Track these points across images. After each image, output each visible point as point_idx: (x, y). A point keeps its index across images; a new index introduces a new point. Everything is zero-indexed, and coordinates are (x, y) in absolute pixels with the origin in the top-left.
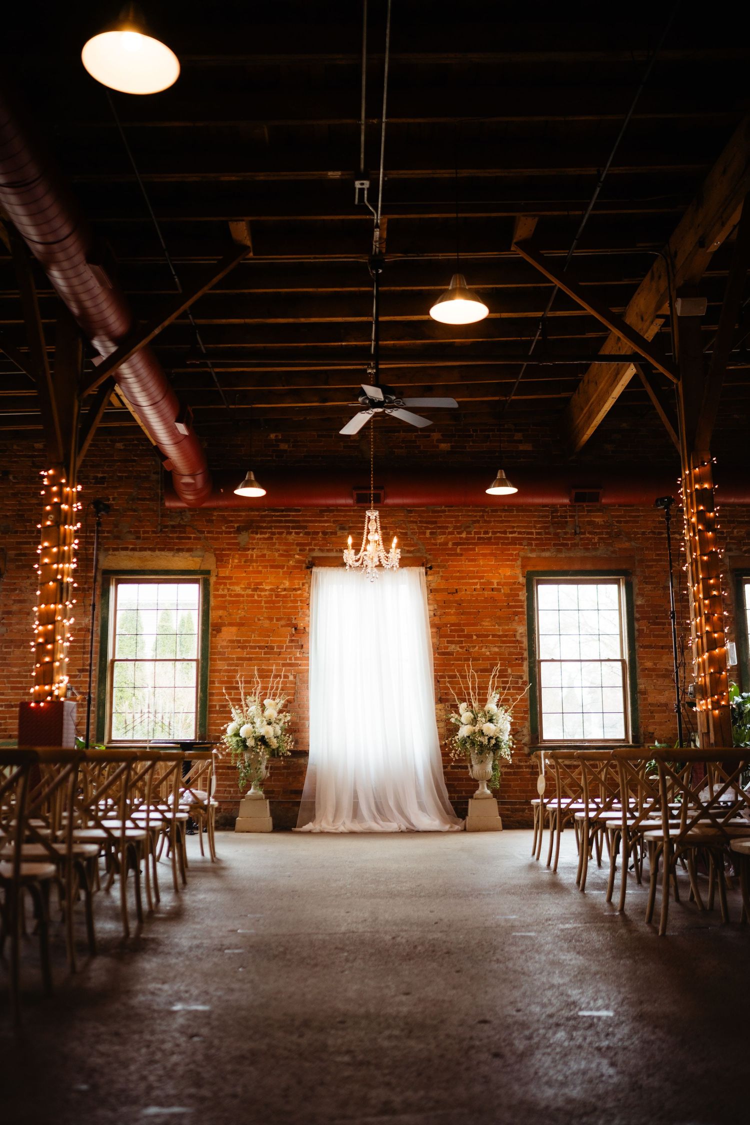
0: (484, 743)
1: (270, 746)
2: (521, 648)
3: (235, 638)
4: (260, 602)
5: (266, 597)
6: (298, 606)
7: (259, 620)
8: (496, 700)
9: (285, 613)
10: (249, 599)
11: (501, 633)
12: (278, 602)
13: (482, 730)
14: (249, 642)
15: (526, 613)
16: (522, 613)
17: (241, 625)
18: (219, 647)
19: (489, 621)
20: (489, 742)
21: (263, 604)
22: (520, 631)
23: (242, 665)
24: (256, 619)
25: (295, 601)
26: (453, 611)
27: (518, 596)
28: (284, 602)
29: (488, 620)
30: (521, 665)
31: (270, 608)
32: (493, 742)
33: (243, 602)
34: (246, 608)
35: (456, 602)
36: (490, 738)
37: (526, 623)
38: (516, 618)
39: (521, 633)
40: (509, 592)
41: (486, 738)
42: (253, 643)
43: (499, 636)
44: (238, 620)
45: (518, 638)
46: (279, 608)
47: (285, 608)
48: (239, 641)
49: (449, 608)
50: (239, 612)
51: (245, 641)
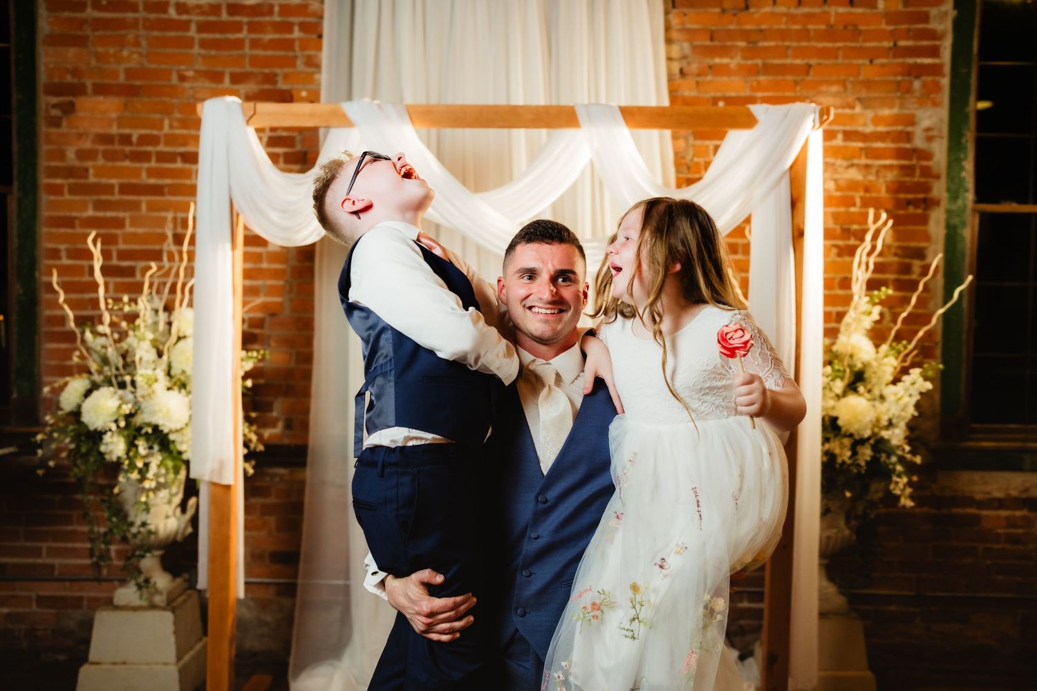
0: (839, 460)
1: (180, 453)
2: (927, 172)
3: (114, 130)
4: (185, 26)
5: (203, 13)
6: (292, 41)
7: (182, 78)
8: (868, 323)
9: (255, 61)
10: (153, 16)
11: (870, 129)
12: (237, 27)
13: (834, 420)
14: (154, 140)
15: (947, 69)
16: (935, 70)
17: (129, 91)
18: (71, 154)
19: (836, 95)
20: (855, 453)
21: (192, 32)
22: (926, 123)
23: (136, 206)
24: (174, 78)
25: (288, 27)
26: (734, 62)
27: (925, 18)
28: (253, 28)
29: (835, 89)
30: (924, 220)
31: (217, 45)
32: (866, 453)
33: (135, 24)
34: (144, 43)
35: (745, 35)
36: (858, 443)
37: (945, 96)
38: (917, 84)
39: (928, 129)
40: (900, 7)
41: (847, 442)
42: (167, 144)
43: (864, 137)
44: (122, 79)
45: (919, 142)
46: (239, 44)
47: (255, 44)
48: (126, 139)
49: (724, 51)
50: (125, 53)
51: (143, 140)
